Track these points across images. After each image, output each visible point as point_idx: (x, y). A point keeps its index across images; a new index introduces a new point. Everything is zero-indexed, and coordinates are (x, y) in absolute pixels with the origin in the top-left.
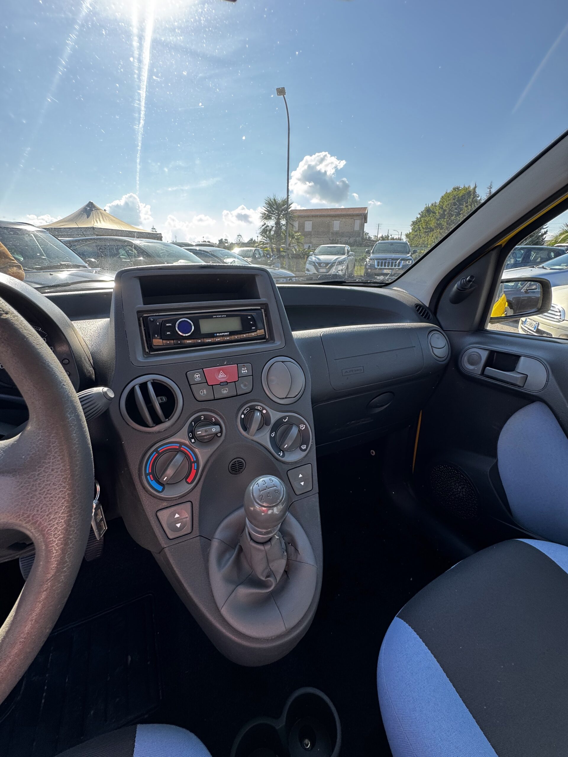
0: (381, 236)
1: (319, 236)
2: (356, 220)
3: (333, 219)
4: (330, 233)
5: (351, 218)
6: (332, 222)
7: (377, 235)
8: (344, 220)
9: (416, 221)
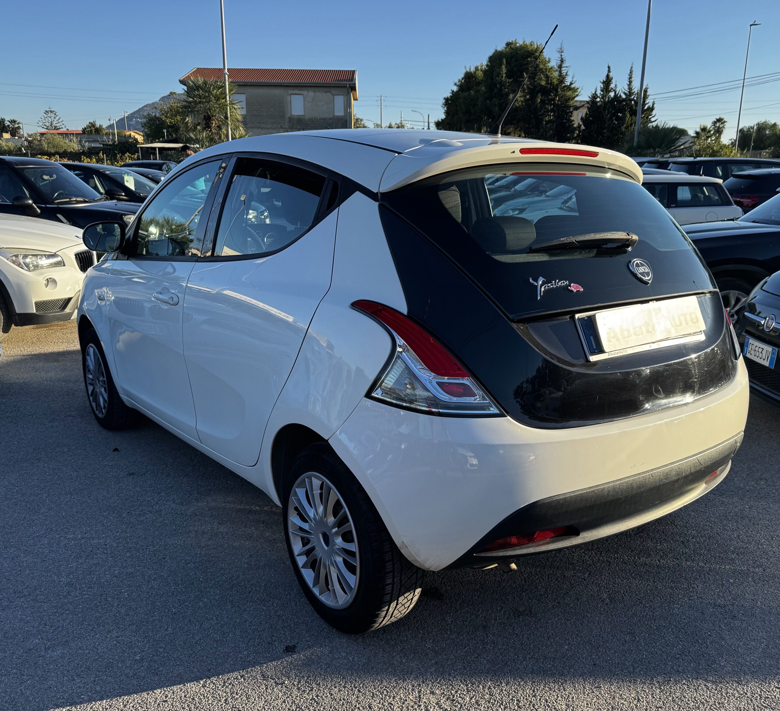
0: (388, 125)
1: (263, 125)
2: (335, 97)
3: (290, 92)
4: (287, 120)
5: (326, 93)
6: (289, 97)
7: (379, 123)
8: (311, 94)
9: (450, 96)
